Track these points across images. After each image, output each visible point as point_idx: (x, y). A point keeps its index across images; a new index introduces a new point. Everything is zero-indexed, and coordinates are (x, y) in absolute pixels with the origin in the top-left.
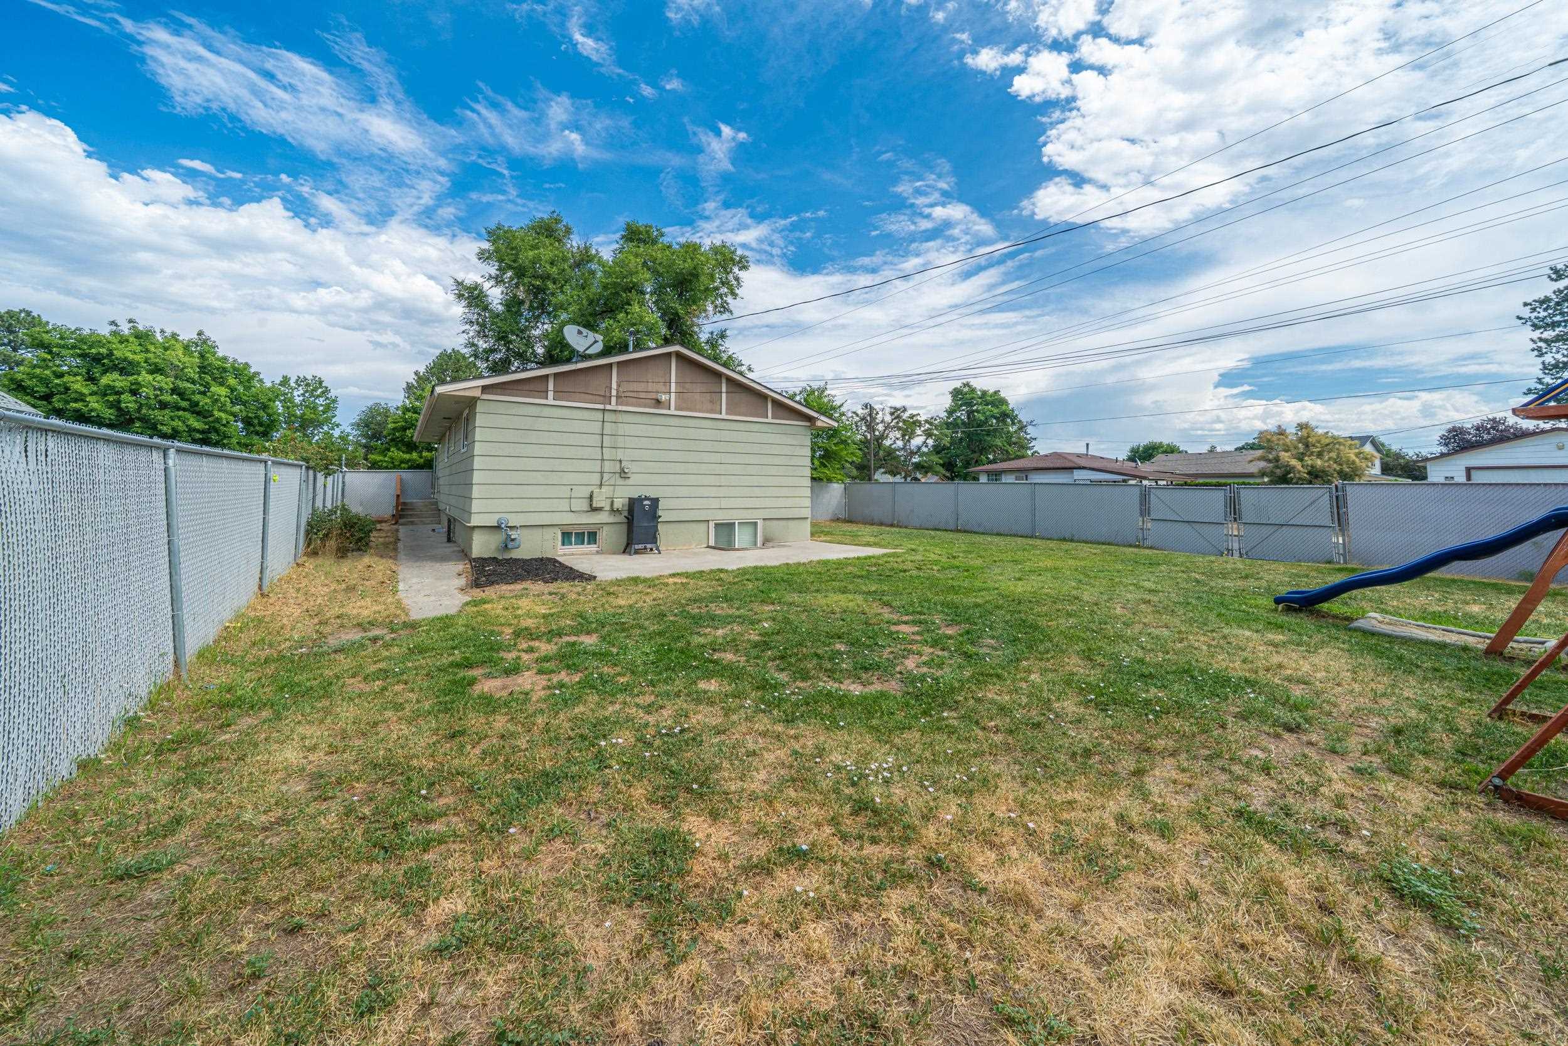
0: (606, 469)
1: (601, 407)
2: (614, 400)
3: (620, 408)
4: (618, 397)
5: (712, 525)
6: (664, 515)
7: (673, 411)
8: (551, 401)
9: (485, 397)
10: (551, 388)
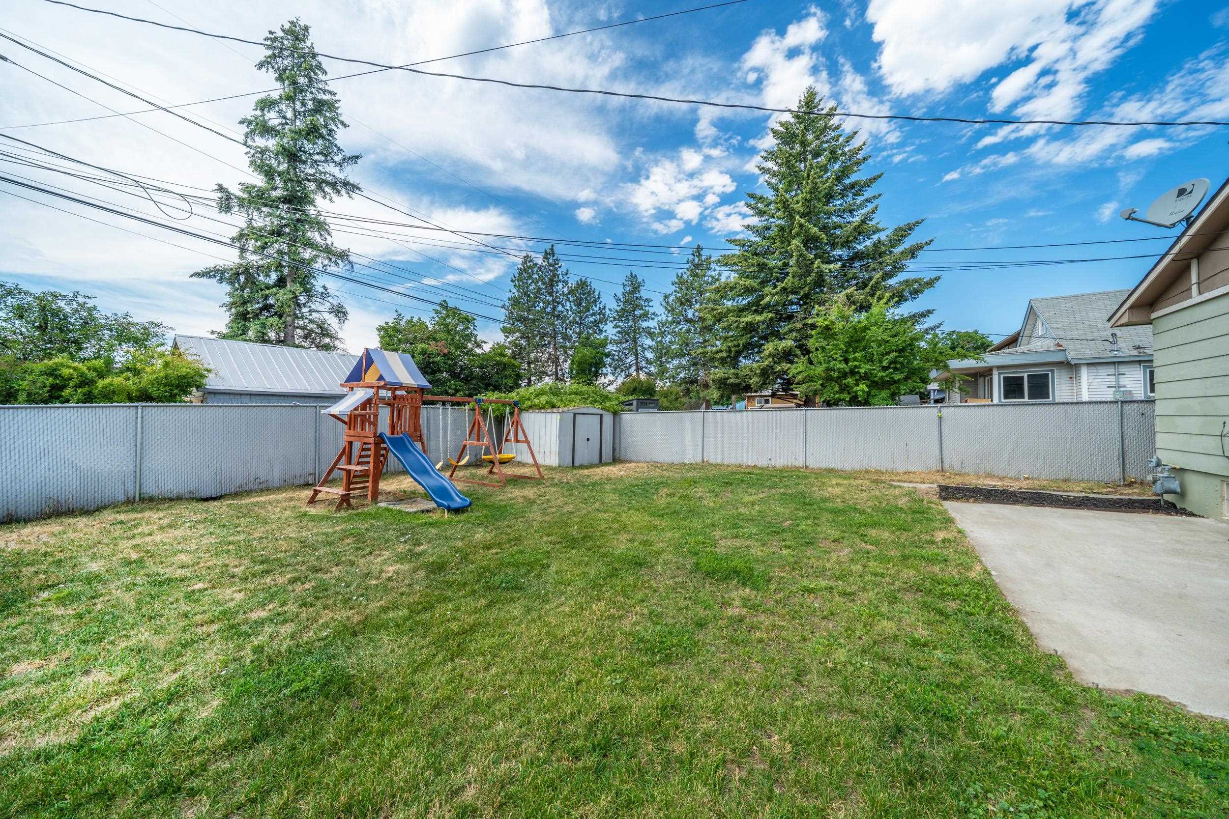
8: (1196, 298)
9: (1154, 316)
10: (1194, 278)
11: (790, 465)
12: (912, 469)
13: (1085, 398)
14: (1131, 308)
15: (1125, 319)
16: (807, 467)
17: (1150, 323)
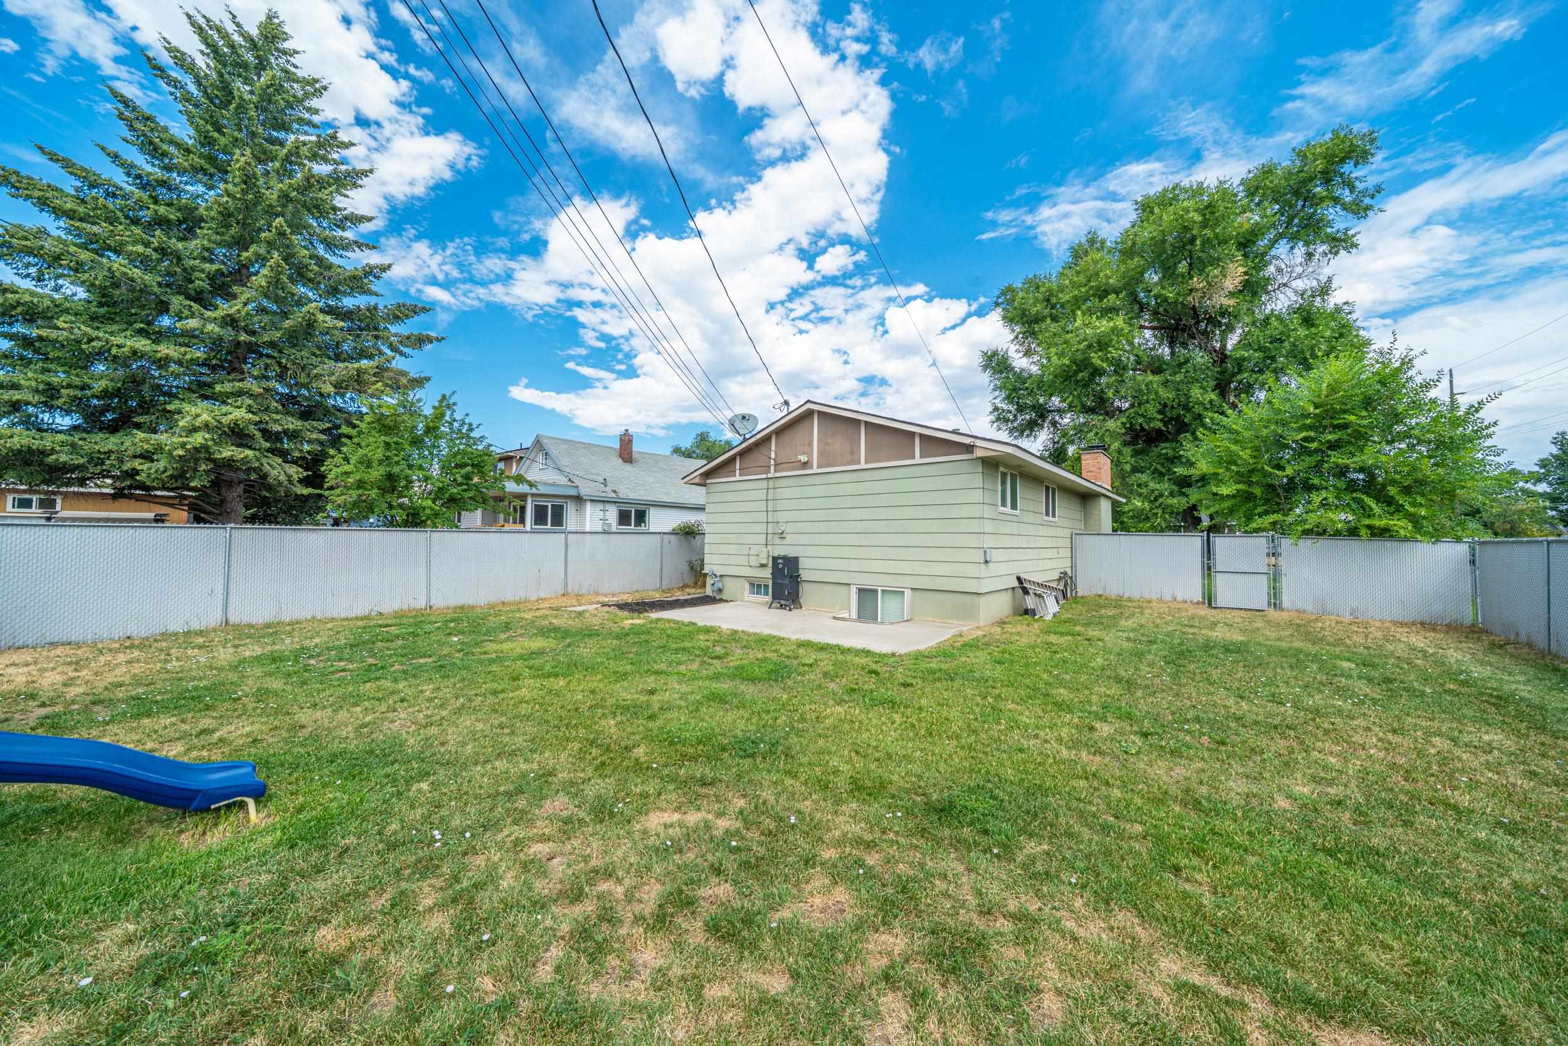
0: (770, 531)
1: (764, 476)
2: (772, 468)
3: (778, 475)
4: (776, 465)
5: (854, 589)
6: (805, 575)
7: (815, 471)
8: (738, 478)
9: (709, 481)
10: (738, 467)
11: (405, 607)
12: (543, 596)
13: (588, 529)
14: (701, 475)
15: (697, 480)
16: (431, 607)
17: (704, 485)
